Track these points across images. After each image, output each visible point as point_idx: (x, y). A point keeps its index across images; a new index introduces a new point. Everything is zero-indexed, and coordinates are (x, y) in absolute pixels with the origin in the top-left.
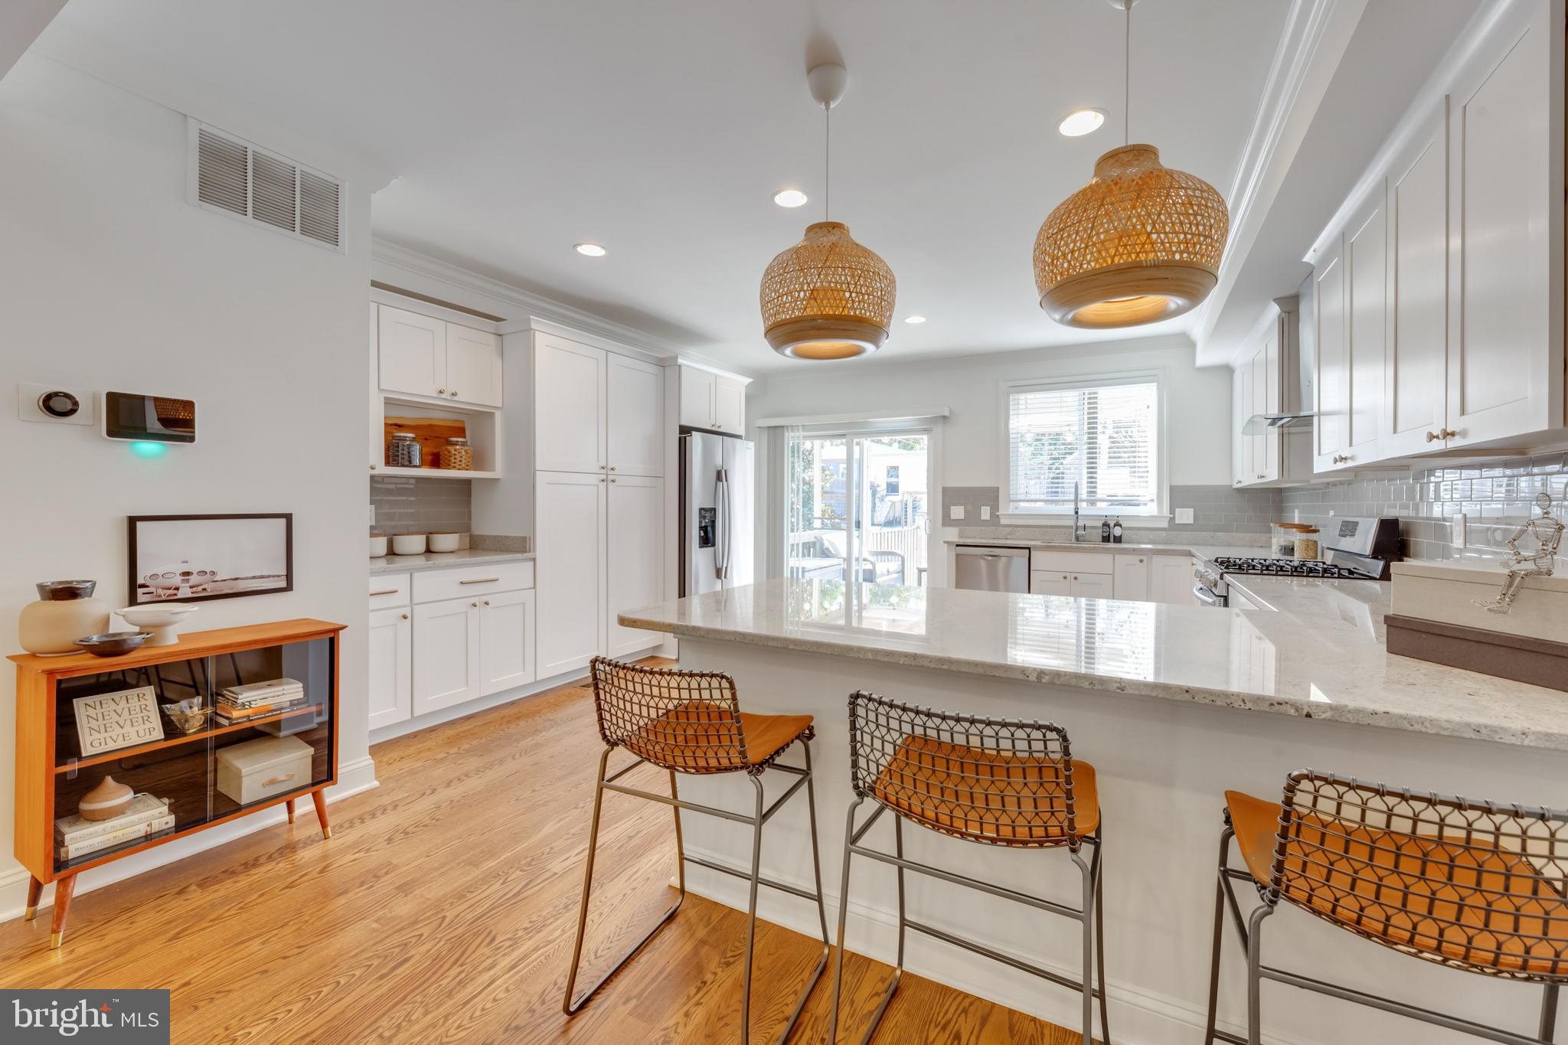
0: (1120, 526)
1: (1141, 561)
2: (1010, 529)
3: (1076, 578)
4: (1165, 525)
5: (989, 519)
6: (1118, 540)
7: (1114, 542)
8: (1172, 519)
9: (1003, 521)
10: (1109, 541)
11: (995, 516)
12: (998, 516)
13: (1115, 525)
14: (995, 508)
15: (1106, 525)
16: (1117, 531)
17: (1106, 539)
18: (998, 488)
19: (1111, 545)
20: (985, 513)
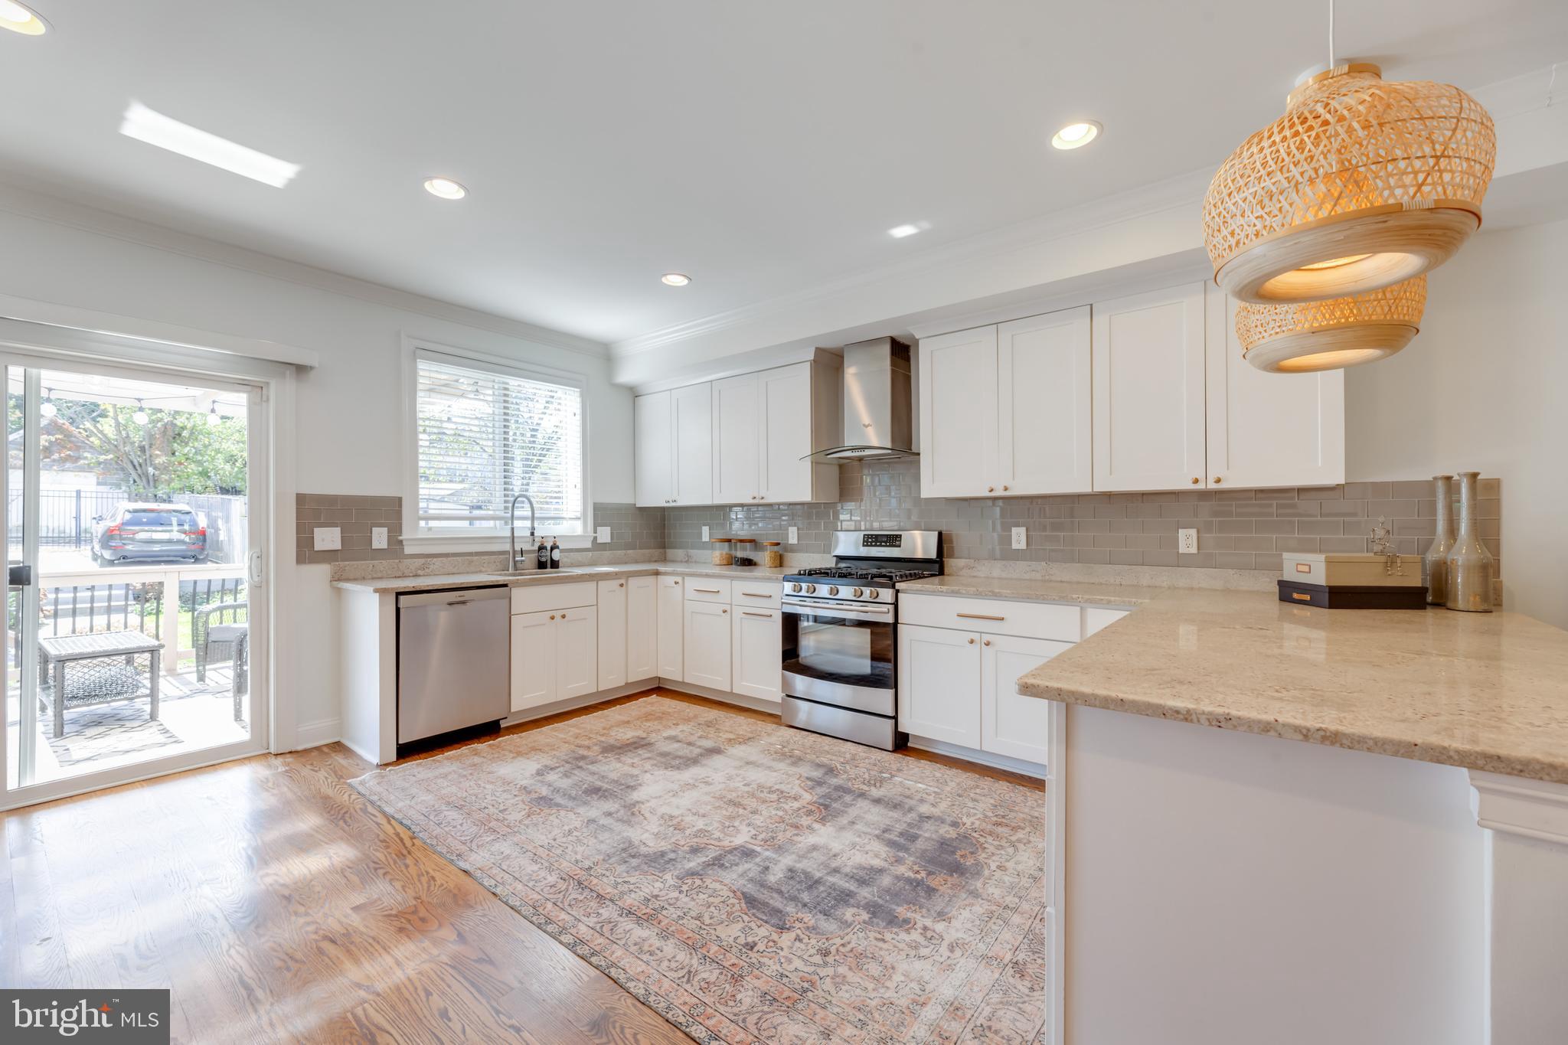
0: (558, 547)
1: (622, 585)
2: (422, 561)
3: (564, 617)
4: (589, 545)
5: (386, 547)
6: (555, 564)
7: (552, 568)
8: (595, 538)
9: (408, 550)
10: (546, 568)
11: (396, 543)
12: (401, 542)
13: (552, 549)
14: (395, 530)
15: (542, 548)
16: (556, 555)
17: (541, 565)
18: (400, 499)
19: (549, 573)
20: (380, 538)
